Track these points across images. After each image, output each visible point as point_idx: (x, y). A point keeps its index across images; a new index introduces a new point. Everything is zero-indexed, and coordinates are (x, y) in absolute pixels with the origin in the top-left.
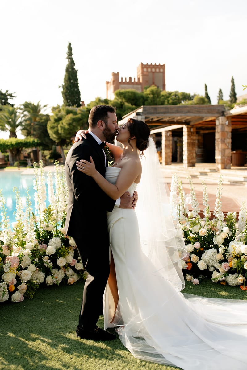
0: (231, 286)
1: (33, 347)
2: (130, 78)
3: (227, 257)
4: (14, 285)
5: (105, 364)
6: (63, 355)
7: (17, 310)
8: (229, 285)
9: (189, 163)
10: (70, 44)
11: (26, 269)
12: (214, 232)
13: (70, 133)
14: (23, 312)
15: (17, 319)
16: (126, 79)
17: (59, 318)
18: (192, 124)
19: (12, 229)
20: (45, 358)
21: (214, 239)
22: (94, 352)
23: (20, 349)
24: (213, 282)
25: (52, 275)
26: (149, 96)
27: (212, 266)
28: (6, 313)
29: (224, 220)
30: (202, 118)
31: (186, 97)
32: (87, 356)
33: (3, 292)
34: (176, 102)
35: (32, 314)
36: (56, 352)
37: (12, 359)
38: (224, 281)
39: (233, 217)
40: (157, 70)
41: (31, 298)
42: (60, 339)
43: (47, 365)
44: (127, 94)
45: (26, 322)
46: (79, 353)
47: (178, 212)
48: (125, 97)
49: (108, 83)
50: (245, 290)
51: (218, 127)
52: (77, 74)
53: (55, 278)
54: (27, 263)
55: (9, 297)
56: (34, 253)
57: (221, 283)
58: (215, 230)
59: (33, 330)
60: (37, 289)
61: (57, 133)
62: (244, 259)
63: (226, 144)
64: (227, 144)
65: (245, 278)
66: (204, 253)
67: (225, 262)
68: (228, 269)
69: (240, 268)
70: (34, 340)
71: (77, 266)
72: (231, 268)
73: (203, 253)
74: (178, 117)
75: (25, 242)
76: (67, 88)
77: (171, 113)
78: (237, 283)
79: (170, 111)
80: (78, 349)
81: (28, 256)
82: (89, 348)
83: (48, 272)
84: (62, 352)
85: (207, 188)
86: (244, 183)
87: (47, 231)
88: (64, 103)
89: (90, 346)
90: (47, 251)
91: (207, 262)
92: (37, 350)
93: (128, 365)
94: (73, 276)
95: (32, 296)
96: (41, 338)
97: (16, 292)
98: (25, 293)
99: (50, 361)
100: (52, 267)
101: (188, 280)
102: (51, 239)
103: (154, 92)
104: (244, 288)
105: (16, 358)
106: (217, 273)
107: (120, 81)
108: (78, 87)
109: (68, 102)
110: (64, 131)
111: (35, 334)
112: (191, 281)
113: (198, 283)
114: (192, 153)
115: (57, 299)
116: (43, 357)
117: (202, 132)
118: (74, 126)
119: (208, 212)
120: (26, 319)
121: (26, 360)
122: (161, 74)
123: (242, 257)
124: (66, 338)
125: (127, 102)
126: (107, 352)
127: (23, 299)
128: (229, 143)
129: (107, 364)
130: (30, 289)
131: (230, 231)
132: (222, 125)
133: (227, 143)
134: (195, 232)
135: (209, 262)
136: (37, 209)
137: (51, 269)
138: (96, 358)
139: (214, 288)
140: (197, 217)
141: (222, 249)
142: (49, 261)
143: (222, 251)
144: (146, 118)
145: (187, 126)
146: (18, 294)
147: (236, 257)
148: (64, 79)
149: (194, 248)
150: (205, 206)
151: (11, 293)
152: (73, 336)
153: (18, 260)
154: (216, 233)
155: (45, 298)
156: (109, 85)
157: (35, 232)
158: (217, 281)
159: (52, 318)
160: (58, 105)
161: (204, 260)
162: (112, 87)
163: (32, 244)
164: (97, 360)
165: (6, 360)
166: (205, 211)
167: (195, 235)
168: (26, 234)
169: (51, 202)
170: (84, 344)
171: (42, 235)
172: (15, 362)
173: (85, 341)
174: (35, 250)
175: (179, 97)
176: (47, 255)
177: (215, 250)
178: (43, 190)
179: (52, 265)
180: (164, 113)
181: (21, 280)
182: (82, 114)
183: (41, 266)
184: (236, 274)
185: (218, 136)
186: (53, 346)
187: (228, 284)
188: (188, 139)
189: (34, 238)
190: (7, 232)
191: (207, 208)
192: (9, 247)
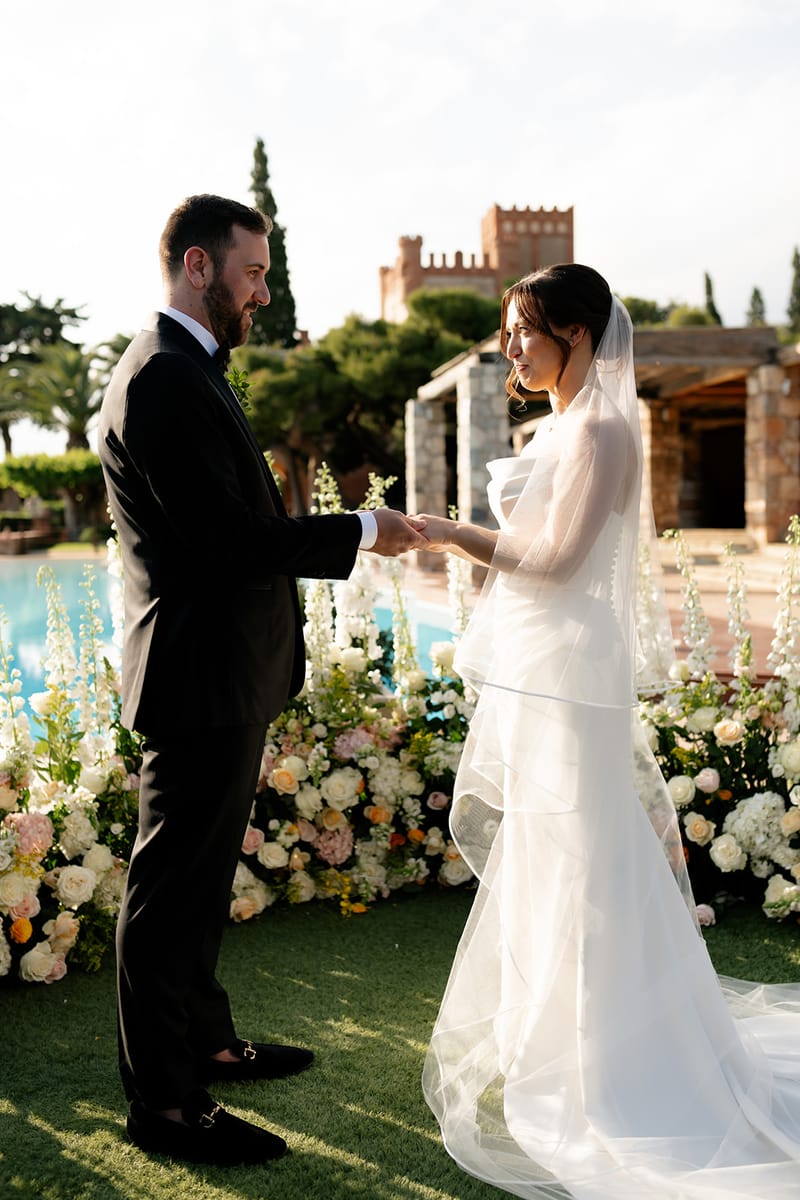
1: (82, 1157)
2: (459, 256)
4: (31, 920)
6: (196, 1193)
7: (38, 1012)
10: (261, 145)
11: (78, 860)
12: (769, 733)
14: (60, 1019)
15: (34, 1046)
16: (444, 256)
18: (665, 393)
19: (29, 716)
21: (771, 756)
23: (30, 1165)
24: (770, 915)
27: (762, 859)
30: (698, 376)
31: (645, 312)
35: (90, 1028)
36: (167, 1179)
40: (548, 228)
41: (93, 967)
44: (448, 304)
45: (64, 1058)
48: (441, 313)
49: (385, 271)
51: (754, 404)
52: (286, 242)
54: (80, 839)
55: (12, 962)
56: (109, 803)
58: (774, 723)
59: (86, 1089)
63: (782, 460)
64: (788, 460)
66: (735, 808)
70: (88, 1128)
71: (266, 853)
73: (732, 810)
75: (78, 765)
81: (84, 813)
84: (194, 1179)
85: (743, 573)
91: (746, 843)
92: (97, 1169)
94: (249, 891)
95: (97, 961)
97: (35, 945)
98: (72, 949)
106: (786, 882)
107: (425, 262)
108: (288, 283)
113: (714, 922)
114: (668, 494)
117: (698, 425)
118: (275, 410)
119: (748, 657)
120: (67, 1047)
122: (560, 242)
125: (449, 329)
127: (61, 971)
128: (791, 455)
130: (90, 934)
132: (770, 393)
133: (786, 455)
134: (700, 733)
135: (754, 844)
139: (775, 941)
140: (704, 679)
145: (649, 402)
146: (46, 954)
149: (697, 790)
150: (737, 639)
151: (18, 950)
153: (48, 827)
154: (776, 734)
156: (389, 278)
157: (114, 730)
158: (787, 913)
161: (734, 835)
162: (398, 285)
163: (99, 773)
166: (738, 654)
167: (701, 742)
168: (81, 735)
174: (113, 794)
177: (777, 800)
181: (56, 902)
182: (300, 371)
185: (754, 432)
188: (653, 447)
189: (112, 752)
190: (10, 729)
191: (744, 645)
192: (13, 777)
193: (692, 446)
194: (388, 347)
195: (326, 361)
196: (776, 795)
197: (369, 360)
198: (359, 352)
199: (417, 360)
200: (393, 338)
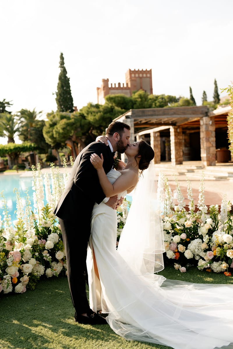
0: (216, 273)
1: (36, 332)
2: (119, 84)
3: (211, 246)
4: (17, 278)
5: (101, 345)
6: (64, 338)
7: (20, 300)
8: (214, 272)
9: (176, 161)
10: (62, 54)
11: (27, 262)
12: (198, 224)
13: (64, 137)
14: (26, 301)
15: (20, 308)
16: (115, 84)
17: (59, 306)
18: (178, 124)
19: (13, 226)
20: (47, 341)
21: (199, 230)
22: (91, 335)
23: (24, 334)
24: (199, 269)
25: (51, 268)
26: (137, 99)
27: (197, 255)
28: (10, 303)
29: (207, 212)
30: (187, 119)
31: (172, 100)
32: (85, 339)
33: (7, 284)
34: (163, 105)
35: (34, 303)
36: (57, 335)
37: (17, 343)
38: (209, 268)
39: (215, 210)
40: (145, 75)
41: (33, 289)
42: (60, 324)
43: (49, 347)
44: (117, 99)
45: (28, 311)
46: (77, 336)
47: (165, 207)
48: (115, 102)
49: (98, 89)
50: (228, 276)
51: (202, 127)
52: (70, 82)
53: (54, 270)
54: (28, 257)
55: (13, 288)
56: (35, 248)
57: (207, 270)
58: (199, 221)
59: (35, 317)
60: (38, 281)
61: (52, 137)
62: (226, 247)
63: (210, 143)
64: (212, 143)
65: (228, 265)
66: (190, 243)
67: (209, 251)
68: (212, 257)
69: (223, 255)
70: (37, 326)
72: (215, 256)
74: (165, 119)
75: (26, 238)
76: (60, 95)
77: (158, 115)
78: (221, 270)
79: (157, 113)
80: (77, 333)
81: (29, 251)
82: (87, 331)
83: (47, 265)
84: (63, 335)
85: (191, 184)
86: (228, 178)
87: (45, 228)
88: (58, 109)
89: (87, 329)
90: (46, 246)
91: (193, 251)
92: (40, 334)
93: (122, 345)
95: (34, 287)
96: (43, 324)
97: (18, 284)
98: (27, 284)
99: (51, 343)
100: (51, 260)
101: (176, 269)
102: (49, 234)
103: (142, 96)
104: (227, 274)
105: (21, 342)
106: (203, 261)
107: (110, 86)
108: (71, 93)
109: (61, 108)
110: (59, 135)
111: (38, 320)
112: (179, 269)
113: (186, 271)
114: (180, 152)
115: (57, 290)
116: (45, 341)
117: (188, 132)
118: (68, 130)
119: (193, 205)
121: (30, 344)
122: (148, 79)
123: (225, 246)
124: (66, 323)
125: (117, 106)
126: (103, 335)
127: (25, 290)
128: (213, 141)
129: (103, 345)
130: (31, 281)
131: (213, 222)
132: (206, 124)
133: (211, 141)
134: (182, 225)
135: (195, 252)
136: (36, 208)
137: (50, 262)
138: (93, 339)
139: (200, 275)
140: (183, 210)
141: (206, 239)
142: (48, 255)
143: (206, 241)
144: (135, 120)
145: (173, 127)
146: (21, 286)
147: (219, 246)
148: (57, 86)
149: (181, 239)
150: (190, 200)
151: (14, 285)
152: (72, 321)
153: (20, 254)
154: (200, 224)
155: (45, 289)
156: (99, 90)
157: (35, 229)
158: (203, 268)
159: (52, 306)
160: (53, 111)
161: (190, 250)
162: (102, 93)
163: (32, 240)
164: (94, 341)
165: (12, 344)
166: (190, 204)
167: (182, 227)
168: (26, 231)
169: (48, 201)
170: (82, 328)
171: (41, 232)
172: (20, 345)
173: (82, 326)
174: (35, 245)
175: (165, 100)
176: (46, 250)
177: (200, 240)
178: (41, 190)
179: (51, 259)
180: (152, 115)
181: (23, 273)
182: (75, 119)
183: (41, 260)
184: (220, 261)
185: (202, 135)
186: (54, 330)
187: (212, 271)
188: (175, 139)
189: (34, 234)
190: (9, 230)
191: (192, 202)
192: (11, 243)
193: (186, 137)
194: (100, 112)
195: (82, 116)
196: (200, 239)
197: (95, 116)
198: (92, 113)
199: (108, 115)
200: (101, 109)
